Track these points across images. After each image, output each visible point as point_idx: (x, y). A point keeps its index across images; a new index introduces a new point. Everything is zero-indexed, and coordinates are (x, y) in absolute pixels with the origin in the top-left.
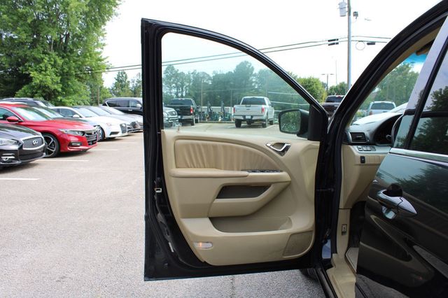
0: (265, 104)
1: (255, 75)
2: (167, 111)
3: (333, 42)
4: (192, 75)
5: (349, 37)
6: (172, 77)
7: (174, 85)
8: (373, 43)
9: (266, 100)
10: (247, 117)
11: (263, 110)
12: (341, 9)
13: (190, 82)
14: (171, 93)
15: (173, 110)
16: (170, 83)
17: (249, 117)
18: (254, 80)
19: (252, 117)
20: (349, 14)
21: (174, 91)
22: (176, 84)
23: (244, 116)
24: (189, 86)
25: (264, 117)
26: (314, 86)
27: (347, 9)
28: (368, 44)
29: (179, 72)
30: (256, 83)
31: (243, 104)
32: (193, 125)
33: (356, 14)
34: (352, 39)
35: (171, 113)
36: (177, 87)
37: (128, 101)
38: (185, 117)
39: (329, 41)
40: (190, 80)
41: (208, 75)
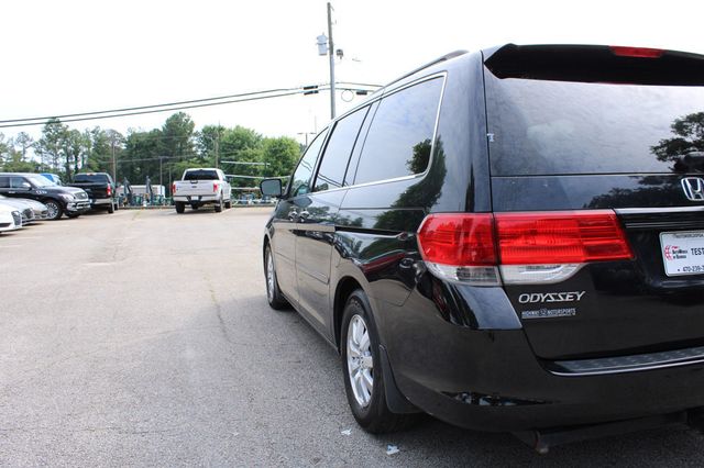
0: (218, 178)
1: (196, 134)
2: (73, 193)
3: (311, 90)
4: (92, 135)
5: (331, 84)
6: (57, 137)
7: (62, 151)
8: (364, 93)
9: (220, 173)
10: (193, 198)
11: (215, 186)
12: (320, 44)
13: (89, 146)
14: (56, 164)
15: (81, 190)
16: (54, 149)
17: (197, 198)
18: (195, 142)
19: (200, 197)
20: (332, 53)
21: (62, 160)
22: (65, 149)
23: (189, 197)
24: (88, 153)
25: (217, 198)
26: (288, 151)
27: (328, 46)
28: (358, 93)
29: (69, 130)
30: (199, 146)
31: (186, 179)
32: (111, 212)
33: (340, 53)
34: (336, 86)
35: (79, 195)
36: (68, 155)
37: (8, 179)
38: (99, 201)
39: (305, 88)
40: (89, 142)
41: (120, 135)
